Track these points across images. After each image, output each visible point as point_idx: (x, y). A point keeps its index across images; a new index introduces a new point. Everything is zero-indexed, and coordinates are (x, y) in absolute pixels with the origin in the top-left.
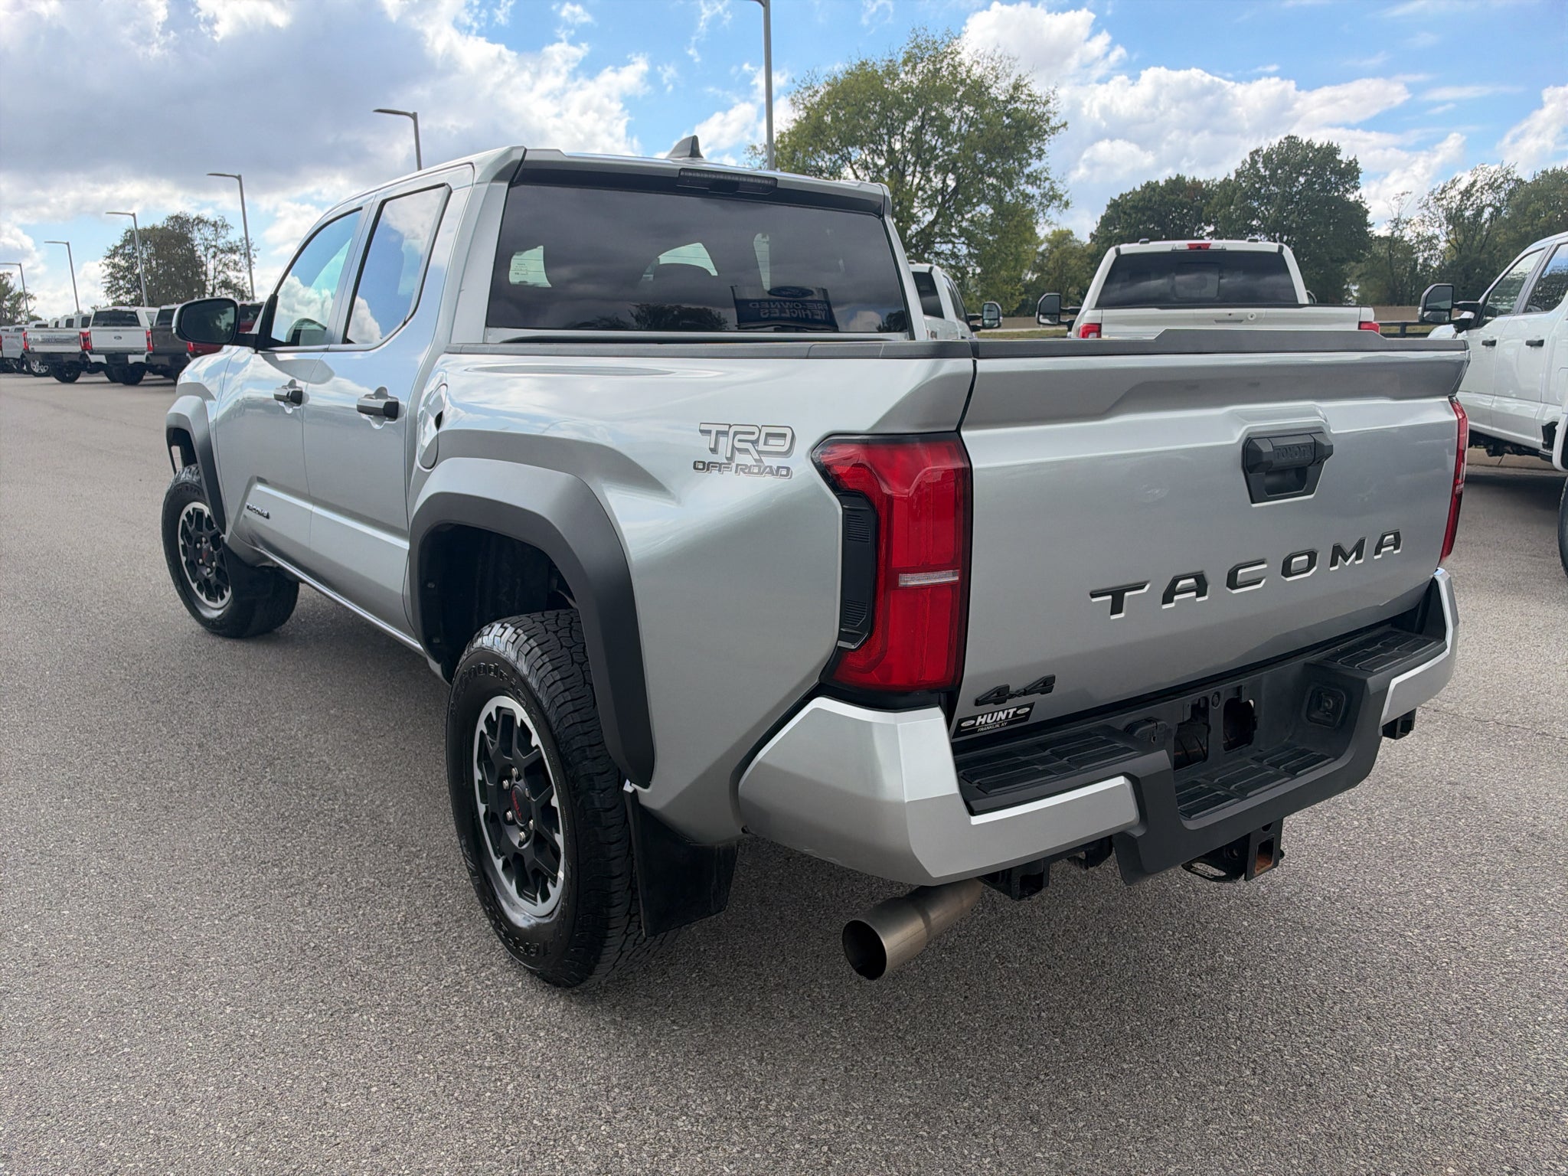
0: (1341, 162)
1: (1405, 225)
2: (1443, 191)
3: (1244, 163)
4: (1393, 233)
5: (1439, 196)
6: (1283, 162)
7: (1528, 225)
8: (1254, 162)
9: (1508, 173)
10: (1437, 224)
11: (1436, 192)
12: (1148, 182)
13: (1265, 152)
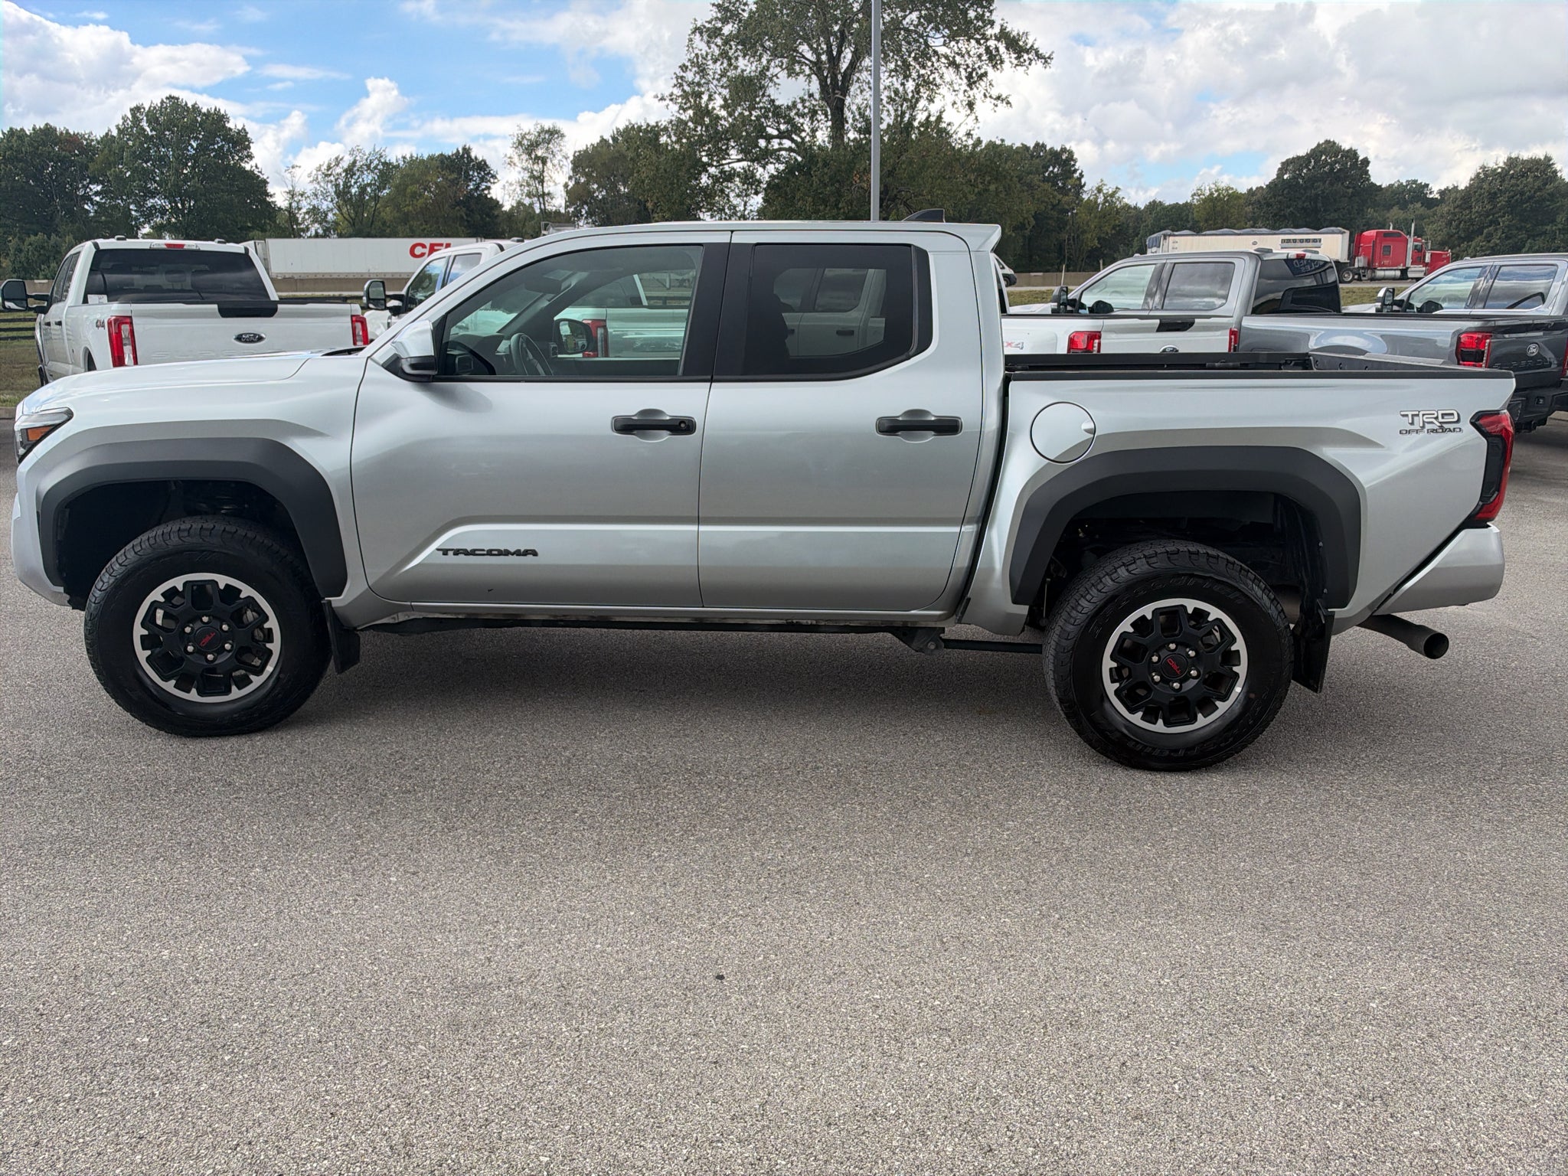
0: (230, 129)
1: (300, 197)
2: (329, 168)
3: (125, 119)
4: (290, 204)
5: (326, 172)
6: (170, 124)
7: (409, 205)
8: (136, 121)
9: (381, 156)
10: (330, 199)
11: (323, 169)
12: (11, 129)
13: (147, 109)
